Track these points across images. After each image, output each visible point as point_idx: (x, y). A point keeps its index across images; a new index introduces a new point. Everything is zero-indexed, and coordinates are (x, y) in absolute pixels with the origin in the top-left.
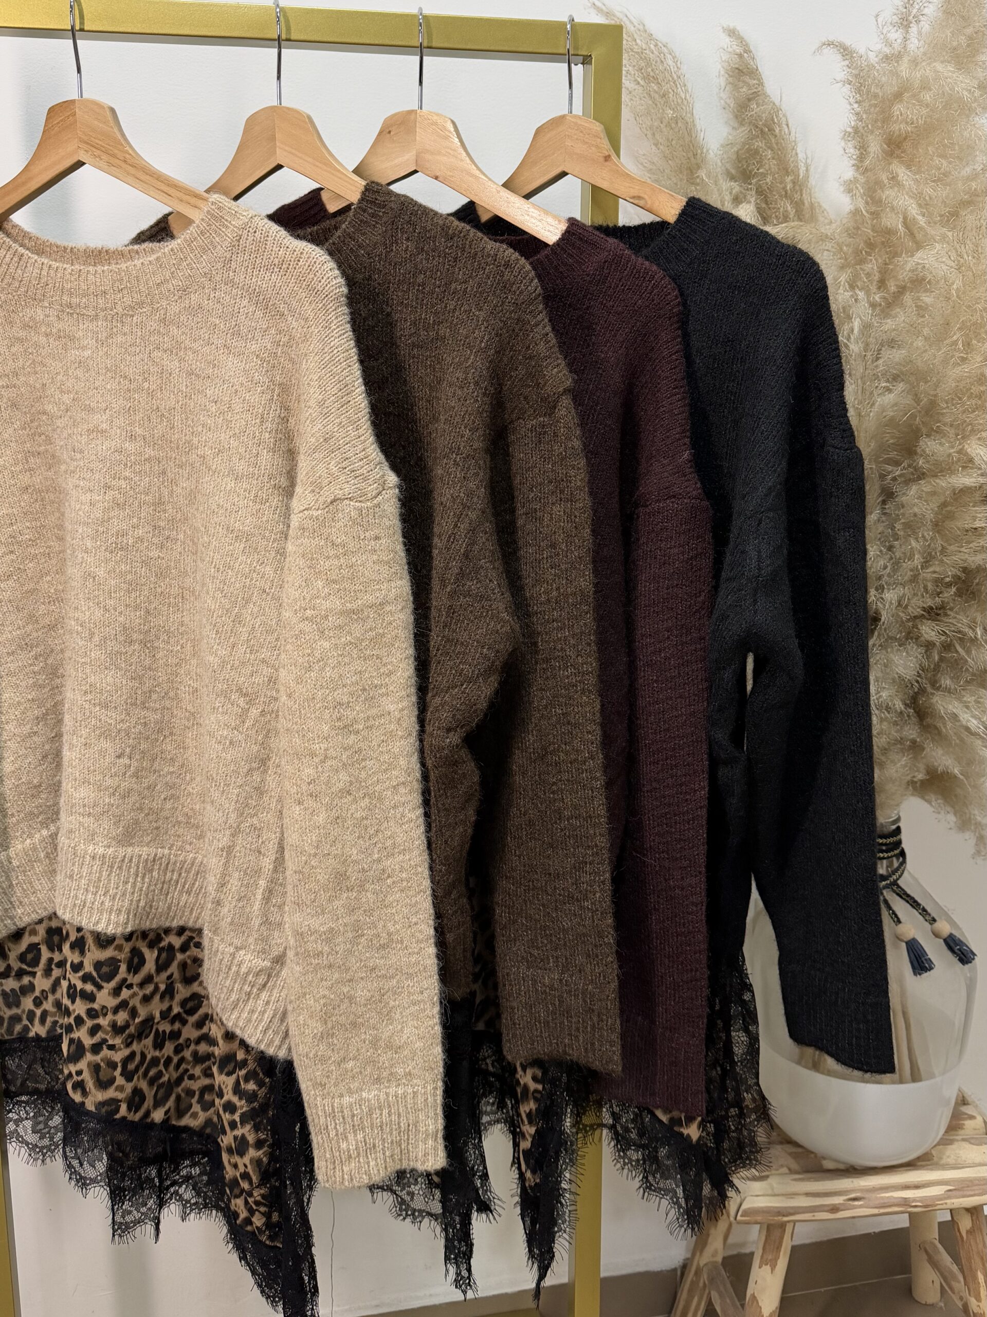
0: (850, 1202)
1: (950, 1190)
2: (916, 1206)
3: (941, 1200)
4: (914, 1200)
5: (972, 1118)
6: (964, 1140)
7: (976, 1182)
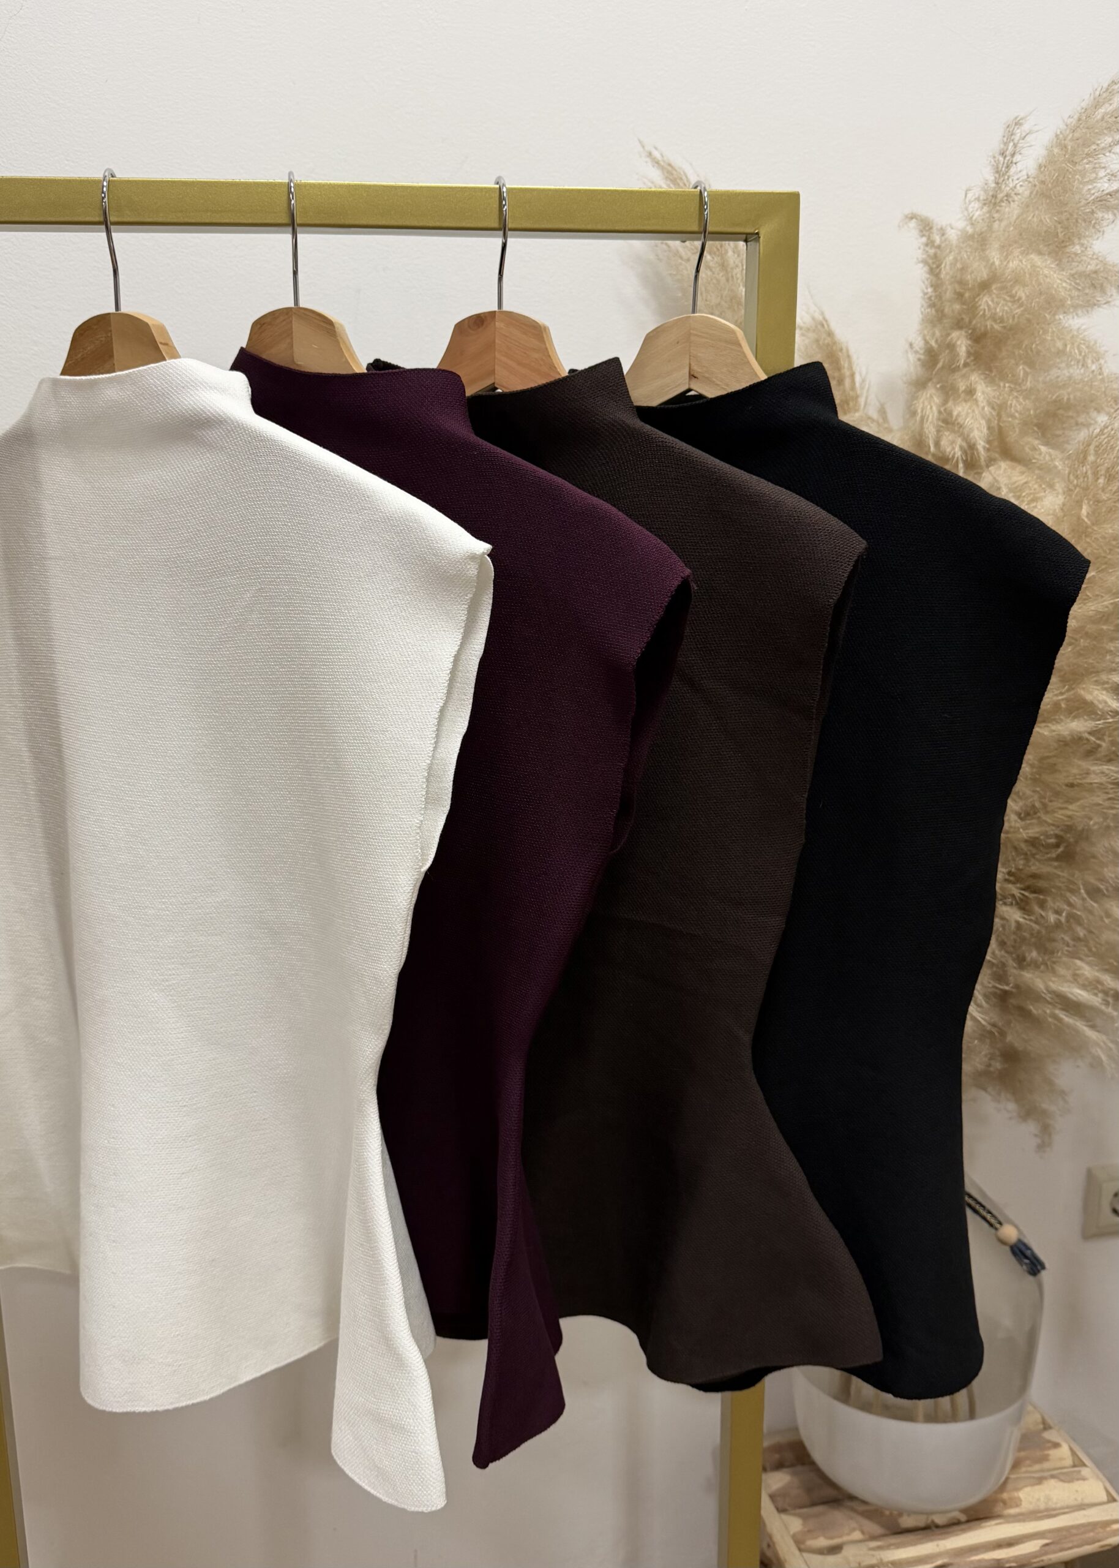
1: (1047, 1545)
3: (1036, 1557)
4: (1008, 1560)
5: (1056, 1445)
6: (1053, 1477)
7: (1074, 1531)
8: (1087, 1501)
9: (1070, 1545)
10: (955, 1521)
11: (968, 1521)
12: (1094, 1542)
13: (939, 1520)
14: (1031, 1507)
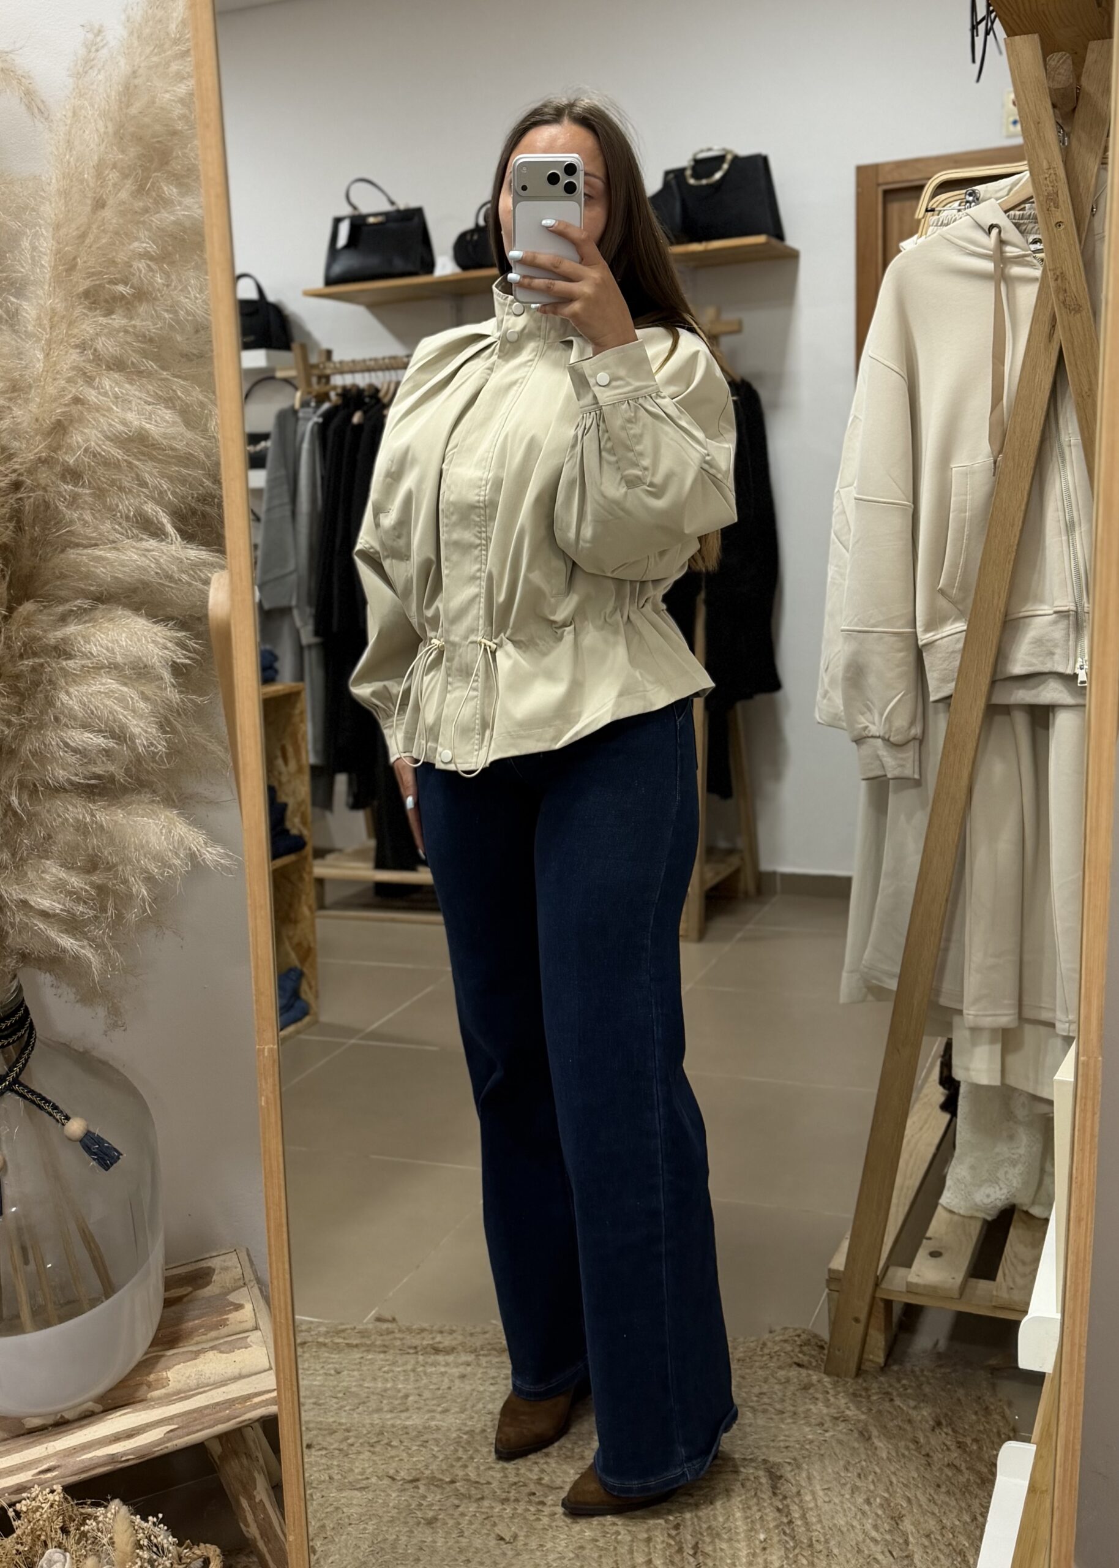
0: (42, 1476)
1: (172, 1431)
2: (127, 1460)
3: (159, 1445)
4: (124, 1454)
5: (239, 1307)
6: (212, 1348)
7: (206, 1412)
8: (244, 1372)
9: (199, 1427)
10: (89, 1413)
11: (103, 1412)
12: (229, 1420)
13: (68, 1416)
14: (179, 1386)
